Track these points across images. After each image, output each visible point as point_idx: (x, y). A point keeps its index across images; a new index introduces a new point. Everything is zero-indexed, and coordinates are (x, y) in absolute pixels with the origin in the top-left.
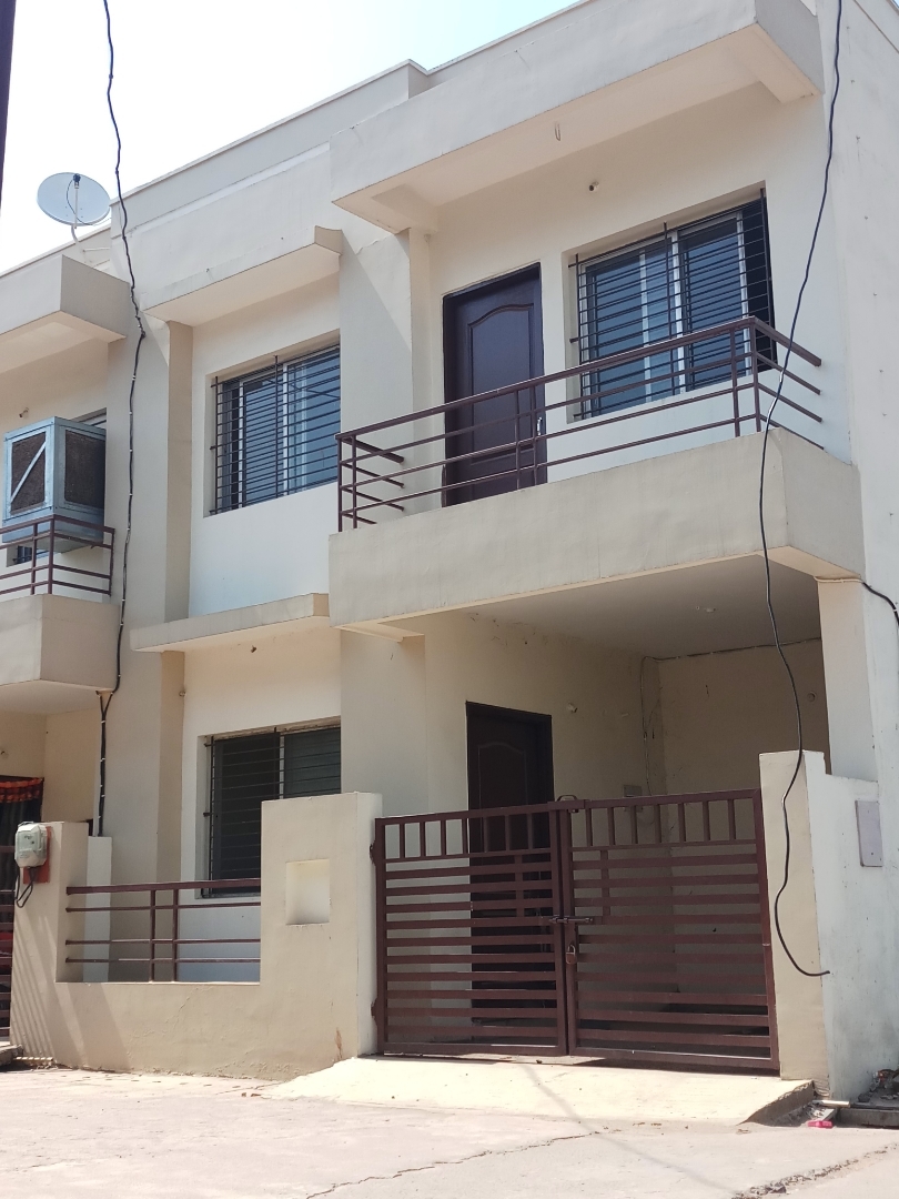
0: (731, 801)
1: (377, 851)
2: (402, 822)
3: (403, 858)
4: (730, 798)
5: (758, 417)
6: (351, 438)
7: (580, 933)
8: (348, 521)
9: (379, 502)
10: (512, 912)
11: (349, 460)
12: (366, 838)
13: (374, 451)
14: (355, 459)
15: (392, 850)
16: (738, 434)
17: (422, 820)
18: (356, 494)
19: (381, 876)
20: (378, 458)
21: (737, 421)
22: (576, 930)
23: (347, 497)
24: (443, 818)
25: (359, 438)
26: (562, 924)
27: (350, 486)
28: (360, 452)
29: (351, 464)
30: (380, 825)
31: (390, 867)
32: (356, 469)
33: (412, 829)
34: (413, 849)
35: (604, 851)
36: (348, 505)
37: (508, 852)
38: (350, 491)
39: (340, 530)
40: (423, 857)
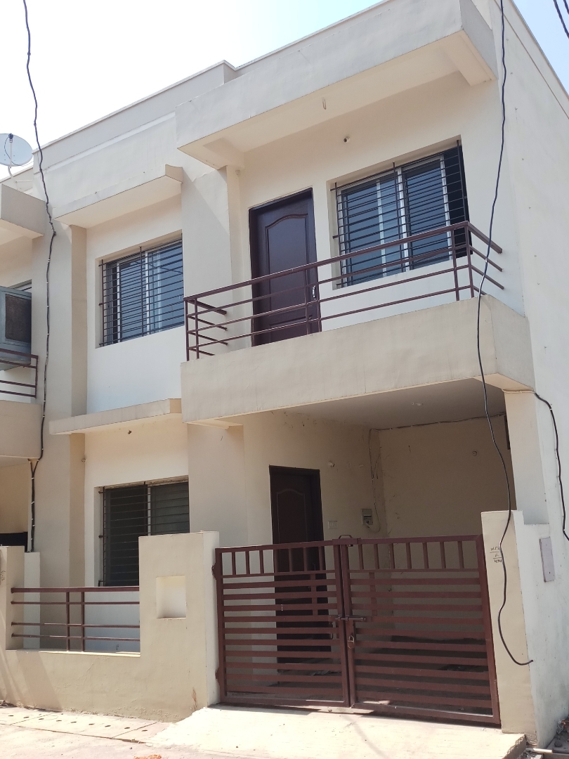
0: (460, 542)
1: (217, 570)
2: (233, 551)
3: (234, 575)
5: (472, 287)
6: (193, 300)
7: (356, 627)
8: (193, 354)
11: (193, 314)
12: (209, 561)
14: (197, 313)
16: (458, 298)
17: (247, 550)
18: (198, 336)
19: (220, 586)
21: (457, 289)
22: (354, 625)
24: (261, 549)
25: (199, 300)
26: (344, 621)
27: (194, 331)
30: (218, 553)
31: (226, 581)
32: (197, 320)
33: (240, 556)
34: (241, 569)
35: (372, 573)
36: (193, 343)
37: (306, 572)
38: (194, 334)
39: (188, 359)
40: (248, 574)
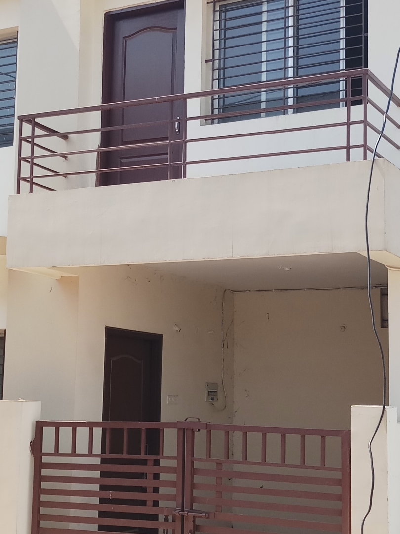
0: (323, 437)
1: (36, 446)
2: (58, 425)
3: (57, 453)
4: (323, 434)
5: (365, 146)
6: (30, 119)
7: (196, 524)
8: (25, 186)
9: (56, 173)
10: (143, 503)
11: (29, 137)
12: (28, 435)
13: (53, 132)
14: (33, 137)
15: (48, 445)
16: (348, 159)
17: (74, 425)
18: (33, 164)
19: (38, 466)
20: (55, 139)
21: (348, 148)
22: (194, 521)
23: (26, 167)
24: (91, 425)
25: (37, 120)
26: (183, 516)
27: (28, 158)
28: (38, 131)
29: (30, 140)
30: (39, 426)
31: (45, 460)
32: (33, 144)
33: (66, 432)
34: (65, 446)
35: (219, 464)
36: (25, 172)
37: (142, 456)
38: (28, 162)
39: (18, 192)
40: (74, 454)
